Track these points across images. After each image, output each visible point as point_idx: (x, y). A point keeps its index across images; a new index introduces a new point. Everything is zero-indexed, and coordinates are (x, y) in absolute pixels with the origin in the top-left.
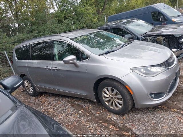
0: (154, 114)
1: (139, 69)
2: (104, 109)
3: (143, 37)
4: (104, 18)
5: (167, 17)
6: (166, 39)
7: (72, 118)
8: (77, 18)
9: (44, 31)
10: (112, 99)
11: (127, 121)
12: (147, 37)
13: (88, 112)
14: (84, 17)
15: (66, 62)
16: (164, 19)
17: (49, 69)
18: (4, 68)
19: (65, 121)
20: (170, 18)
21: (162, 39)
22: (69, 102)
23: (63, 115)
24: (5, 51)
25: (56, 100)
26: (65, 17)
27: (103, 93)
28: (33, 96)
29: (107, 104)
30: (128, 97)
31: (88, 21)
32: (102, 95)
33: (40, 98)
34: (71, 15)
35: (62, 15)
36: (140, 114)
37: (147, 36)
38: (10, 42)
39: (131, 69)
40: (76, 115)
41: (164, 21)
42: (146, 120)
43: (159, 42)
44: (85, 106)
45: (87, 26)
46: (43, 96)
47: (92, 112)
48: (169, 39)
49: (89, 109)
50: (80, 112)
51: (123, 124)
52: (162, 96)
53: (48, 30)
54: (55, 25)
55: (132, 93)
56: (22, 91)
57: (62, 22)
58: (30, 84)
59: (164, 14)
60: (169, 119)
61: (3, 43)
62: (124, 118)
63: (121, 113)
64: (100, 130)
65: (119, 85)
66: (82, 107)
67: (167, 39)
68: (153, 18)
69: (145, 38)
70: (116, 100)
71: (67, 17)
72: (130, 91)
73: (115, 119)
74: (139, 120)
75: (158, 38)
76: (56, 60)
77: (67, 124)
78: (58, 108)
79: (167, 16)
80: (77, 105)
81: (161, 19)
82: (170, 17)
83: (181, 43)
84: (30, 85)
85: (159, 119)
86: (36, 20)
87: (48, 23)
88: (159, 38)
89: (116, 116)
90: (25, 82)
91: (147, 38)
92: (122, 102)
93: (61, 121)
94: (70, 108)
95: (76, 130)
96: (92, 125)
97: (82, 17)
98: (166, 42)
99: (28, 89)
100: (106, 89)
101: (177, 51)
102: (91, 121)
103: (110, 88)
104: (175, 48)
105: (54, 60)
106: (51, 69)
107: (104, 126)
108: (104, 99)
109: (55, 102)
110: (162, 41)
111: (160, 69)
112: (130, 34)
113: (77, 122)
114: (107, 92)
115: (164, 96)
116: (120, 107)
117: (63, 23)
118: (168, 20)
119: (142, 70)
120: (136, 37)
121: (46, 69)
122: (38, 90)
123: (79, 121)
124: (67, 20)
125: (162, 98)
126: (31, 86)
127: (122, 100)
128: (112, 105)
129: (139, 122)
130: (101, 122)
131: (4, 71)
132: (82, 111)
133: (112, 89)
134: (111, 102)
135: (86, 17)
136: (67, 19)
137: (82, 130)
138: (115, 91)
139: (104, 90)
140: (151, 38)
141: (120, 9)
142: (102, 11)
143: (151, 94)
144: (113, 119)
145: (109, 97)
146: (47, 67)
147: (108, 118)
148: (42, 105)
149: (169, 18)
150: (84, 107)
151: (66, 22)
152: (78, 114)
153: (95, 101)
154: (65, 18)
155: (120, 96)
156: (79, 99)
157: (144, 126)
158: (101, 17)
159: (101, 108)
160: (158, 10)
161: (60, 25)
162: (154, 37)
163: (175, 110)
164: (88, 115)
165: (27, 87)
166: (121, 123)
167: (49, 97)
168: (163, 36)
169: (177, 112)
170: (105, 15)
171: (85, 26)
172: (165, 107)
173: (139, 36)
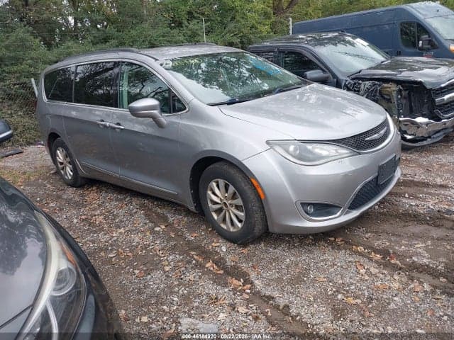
0: (310, 252)
1: (283, 144)
2: (210, 229)
3: (349, 80)
4: (288, 26)
5: (437, 39)
6: (406, 90)
7: (136, 239)
8: (219, 19)
9: (133, 42)
10: (225, 208)
11: (248, 258)
12: (360, 82)
13: (175, 230)
14: (238, 18)
15: (134, 112)
16: (429, 44)
17: (105, 126)
18: (27, 119)
19: (120, 244)
20: (446, 44)
21: (394, 91)
22: (142, 207)
23: (122, 230)
24: (33, 80)
25: (117, 200)
26: (190, 13)
27: (209, 192)
28: (72, 186)
29: (215, 216)
30: (255, 206)
31: (246, 31)
32: (206, 197)
33: (86, 192)
34: (206, 10)
35: (183, 7)
36: (280, 248)
37: (360, 79)
38: (48, 60)
39: (268, 142)
40: (148, 234)
41: (428, 50)
42: (288, 260)
43: (386, 97)
44: (172, 218)
45: (242, 42)
46: (94, 188)
47: (182, 232)
48: (412, 94)
49: (179, 226)
50: (157, 229)
51: (236, 263)
52: (333, 214)
53: (144, 41)
54: (160, 31)
55: (263, 198)
56: (52, 172)
57: (180, 25)
58: (67, 157)
59: (433, 31)
60: (339, 264)
61: (32, 59)
62: (245, 251)
63: (240, 240)
64: (182, 269)
65: (239, 177)
66: (165, 219)
67: (407, 92)
68: (402, 38)
69: (355, 83)
70: (233, 209)
71: (196, 15)
72: (259, 190)
73: (225, 250)
74: (274, 260)
75: (386, 85)
76: (123, 107)
77: (120, 250)
78: (115, 216)
79: (438, 36)
80: (158, 215)
81: (421, 42)
82: (447, 40)
83: (440, 106)
84: (68, 159)
85: (317, 263)
86: (119, 13)
87: (146, 25)
88: (387, 87)
89: (228, 244)
90: (58, 152)
91: (360, 84)
92: (242, 214)
93: (110, 242)
94: (140, 219)
95: (135, 264)
96: (171, 257)
97: (233, 18)
98: (405, 98)
99: (63, 169)
100: (214, 184)
101: (427, 124)
102: (173, 249)
103: (222, 182)
104: (424, 116)
105: (117, 107)
106: (110, 126)
107: (194, 262)
108: (210, 205)
109: (115, 203)
110: (394, 94)
111: (336, 150)
112: (321, 69)
113: (145, 247)
114: (217, 191)
115: (336, 214)
116: (240, 225)
117: (182, 27)
118: (437, 48)
119: (292, 148)
120: (334, 78)
121: (98, 124)
122: (83, 172)
123: (149, 246)
124: (195, 21)
125: (333, 216)
126: (70, 163)
127: (242, 211)
128: (224, 220)
129: (271, 264)
130: (193, 253)
131: (27, 124)
132: (163, 227)
133: (226, 184)
134: (223, 213)
135: (243, 18)
136: (195, 18)
137: (148, 265)
138: (231, 189)
139: (210, 184)
140: (368, 83)
141: (334, 7)
142: (287, 8)
143: (304, 204)
144: (221, 250)
145: (220, 202)
146: (103, 121)
147: (210, 247)
148: (84, 206)
149: (443, 41)
150: (171, 220)
151: (191, 26)
152: (152, 231)
153: (192, 208)
154: (191, 15)
155: (239, 201)
156: (165, 203)
157: (278, 272)
158: (281, 23)
159: (204, 227)
160: (417, 19)
161: (175, 31)
162: (377, 82)
163: (361, 249)
164: (173, 236)
165: (62, 163)
166: (234, 259)
167: (106, 192)
168: (398, 82)
169: (361, 254)
170: (291, 19)
171: (237, 40)
172: (341, 241)
173: (341, 77)
